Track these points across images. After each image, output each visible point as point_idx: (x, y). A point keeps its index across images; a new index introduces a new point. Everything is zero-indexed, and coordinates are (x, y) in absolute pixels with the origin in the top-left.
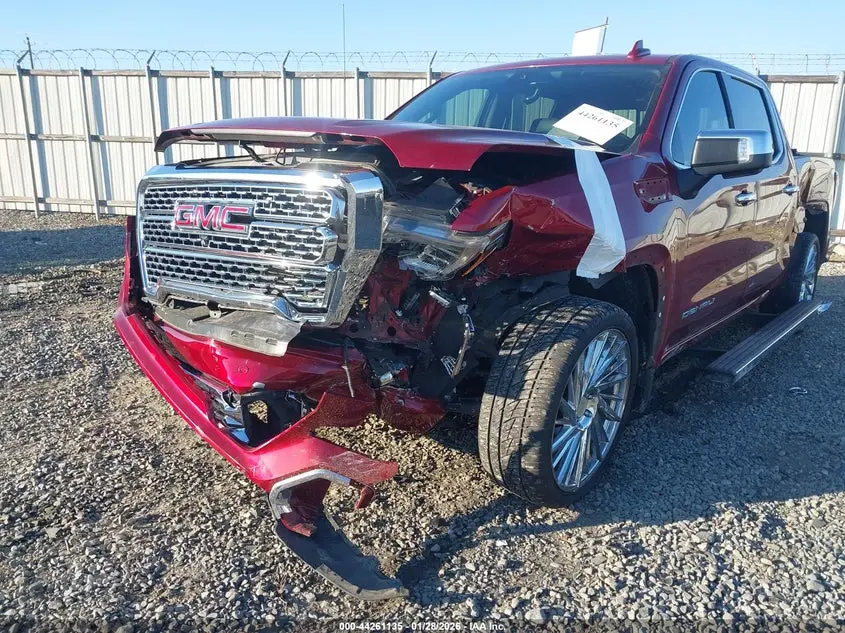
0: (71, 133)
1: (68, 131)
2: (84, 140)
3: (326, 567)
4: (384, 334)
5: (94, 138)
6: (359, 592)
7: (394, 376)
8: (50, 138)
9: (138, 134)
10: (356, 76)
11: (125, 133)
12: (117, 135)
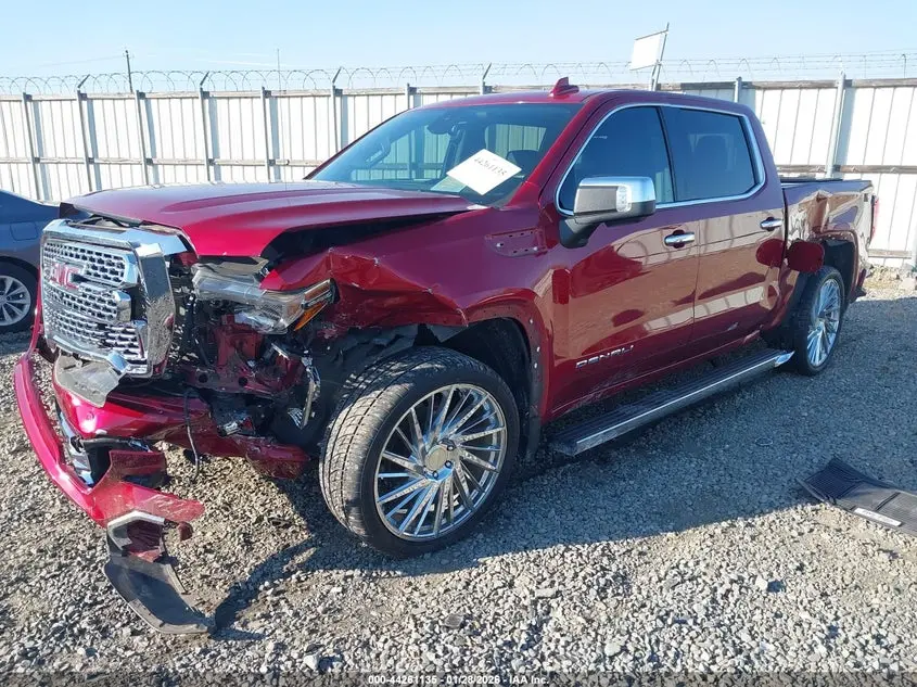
0: (127, 157)
1: (125, 155)
2: (139, 163)
3: (139, 602)
4: (235, 384)
5: (149, 162)
6: (161, 626)
7: (240, 425)
8: (108, 163)
9: (191, 155)
10: (406, 92)
11: (179, 156)
12: (171, 157)
